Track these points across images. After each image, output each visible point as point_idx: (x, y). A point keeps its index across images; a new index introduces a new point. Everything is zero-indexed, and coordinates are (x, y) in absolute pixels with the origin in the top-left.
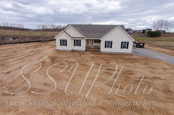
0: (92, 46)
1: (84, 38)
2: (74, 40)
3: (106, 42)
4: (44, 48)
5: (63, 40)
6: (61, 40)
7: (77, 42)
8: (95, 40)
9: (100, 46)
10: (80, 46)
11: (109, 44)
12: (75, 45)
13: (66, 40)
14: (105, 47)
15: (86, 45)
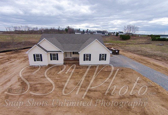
0: (71, 57)
1: (61, 51)
2: (51, 54)
3: (84, 55)
4: (13, 63)
5: (38, 55)
6: (34, 55)
7: (54, 56)
8: (73, 52)
9: (79, 57)
10: (58, 60)
11: (88, 57)
12: (51, 60)
13: (41, 55)
14: (84, 60)
15: (65, 58)
